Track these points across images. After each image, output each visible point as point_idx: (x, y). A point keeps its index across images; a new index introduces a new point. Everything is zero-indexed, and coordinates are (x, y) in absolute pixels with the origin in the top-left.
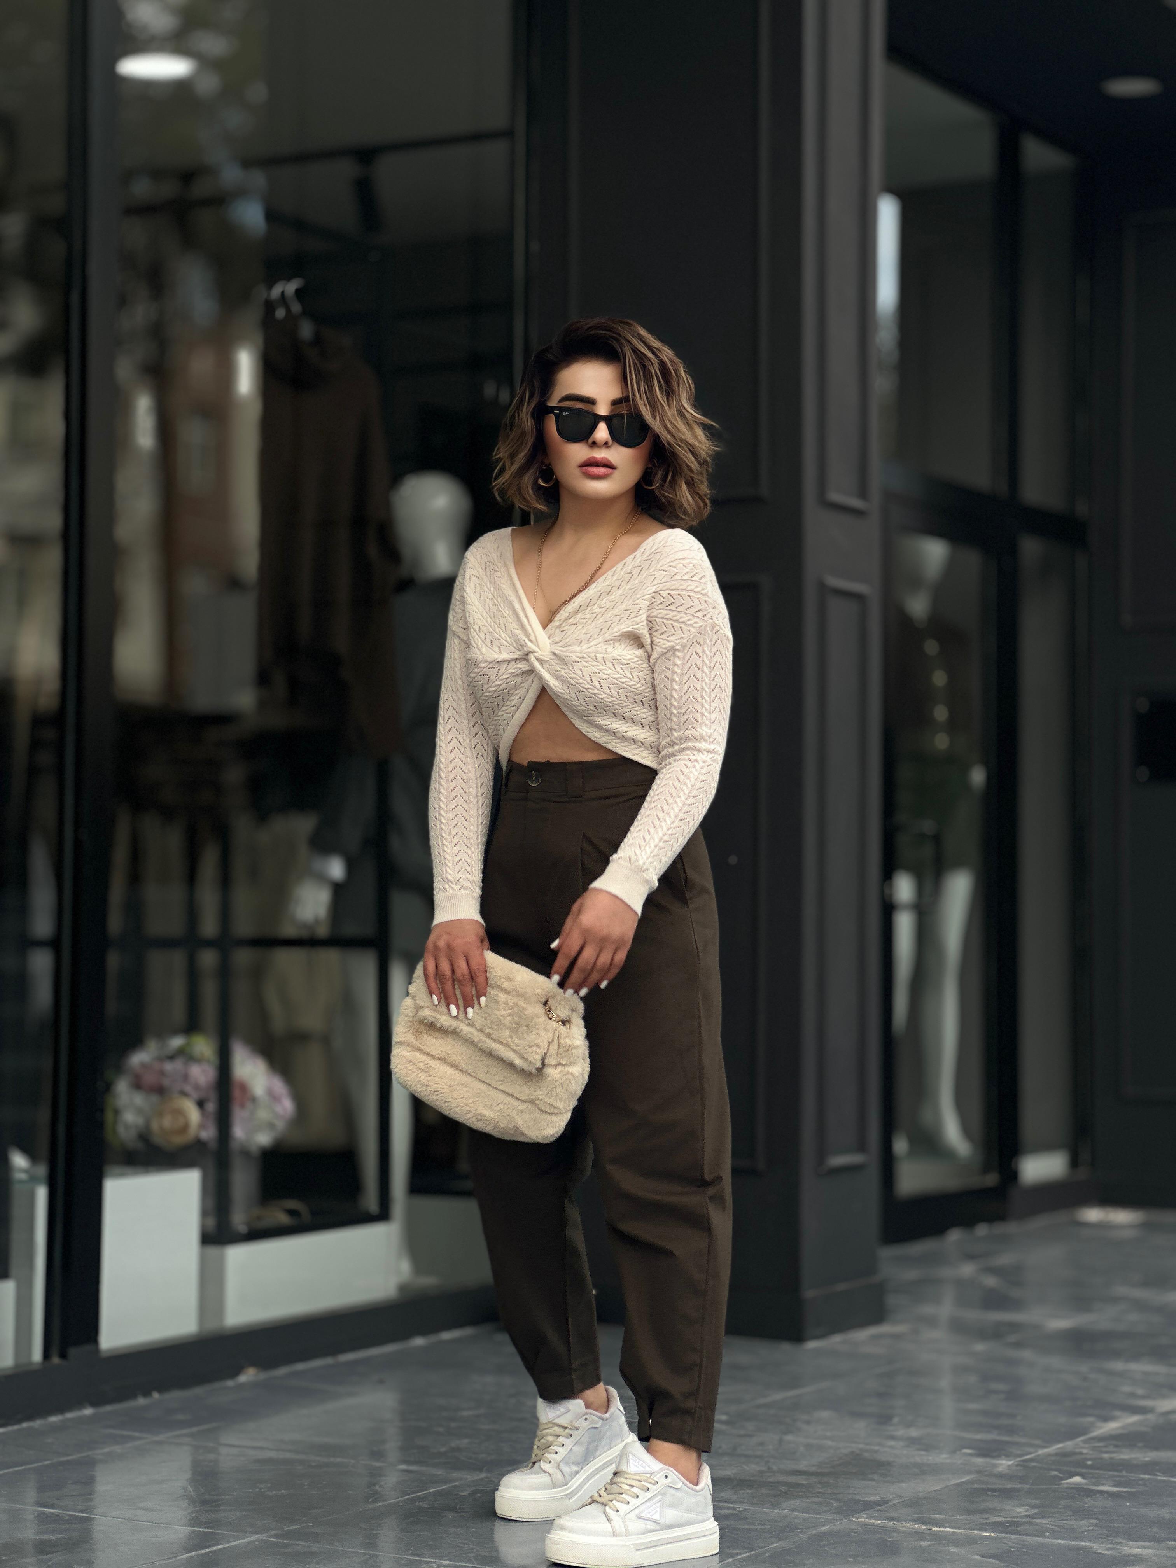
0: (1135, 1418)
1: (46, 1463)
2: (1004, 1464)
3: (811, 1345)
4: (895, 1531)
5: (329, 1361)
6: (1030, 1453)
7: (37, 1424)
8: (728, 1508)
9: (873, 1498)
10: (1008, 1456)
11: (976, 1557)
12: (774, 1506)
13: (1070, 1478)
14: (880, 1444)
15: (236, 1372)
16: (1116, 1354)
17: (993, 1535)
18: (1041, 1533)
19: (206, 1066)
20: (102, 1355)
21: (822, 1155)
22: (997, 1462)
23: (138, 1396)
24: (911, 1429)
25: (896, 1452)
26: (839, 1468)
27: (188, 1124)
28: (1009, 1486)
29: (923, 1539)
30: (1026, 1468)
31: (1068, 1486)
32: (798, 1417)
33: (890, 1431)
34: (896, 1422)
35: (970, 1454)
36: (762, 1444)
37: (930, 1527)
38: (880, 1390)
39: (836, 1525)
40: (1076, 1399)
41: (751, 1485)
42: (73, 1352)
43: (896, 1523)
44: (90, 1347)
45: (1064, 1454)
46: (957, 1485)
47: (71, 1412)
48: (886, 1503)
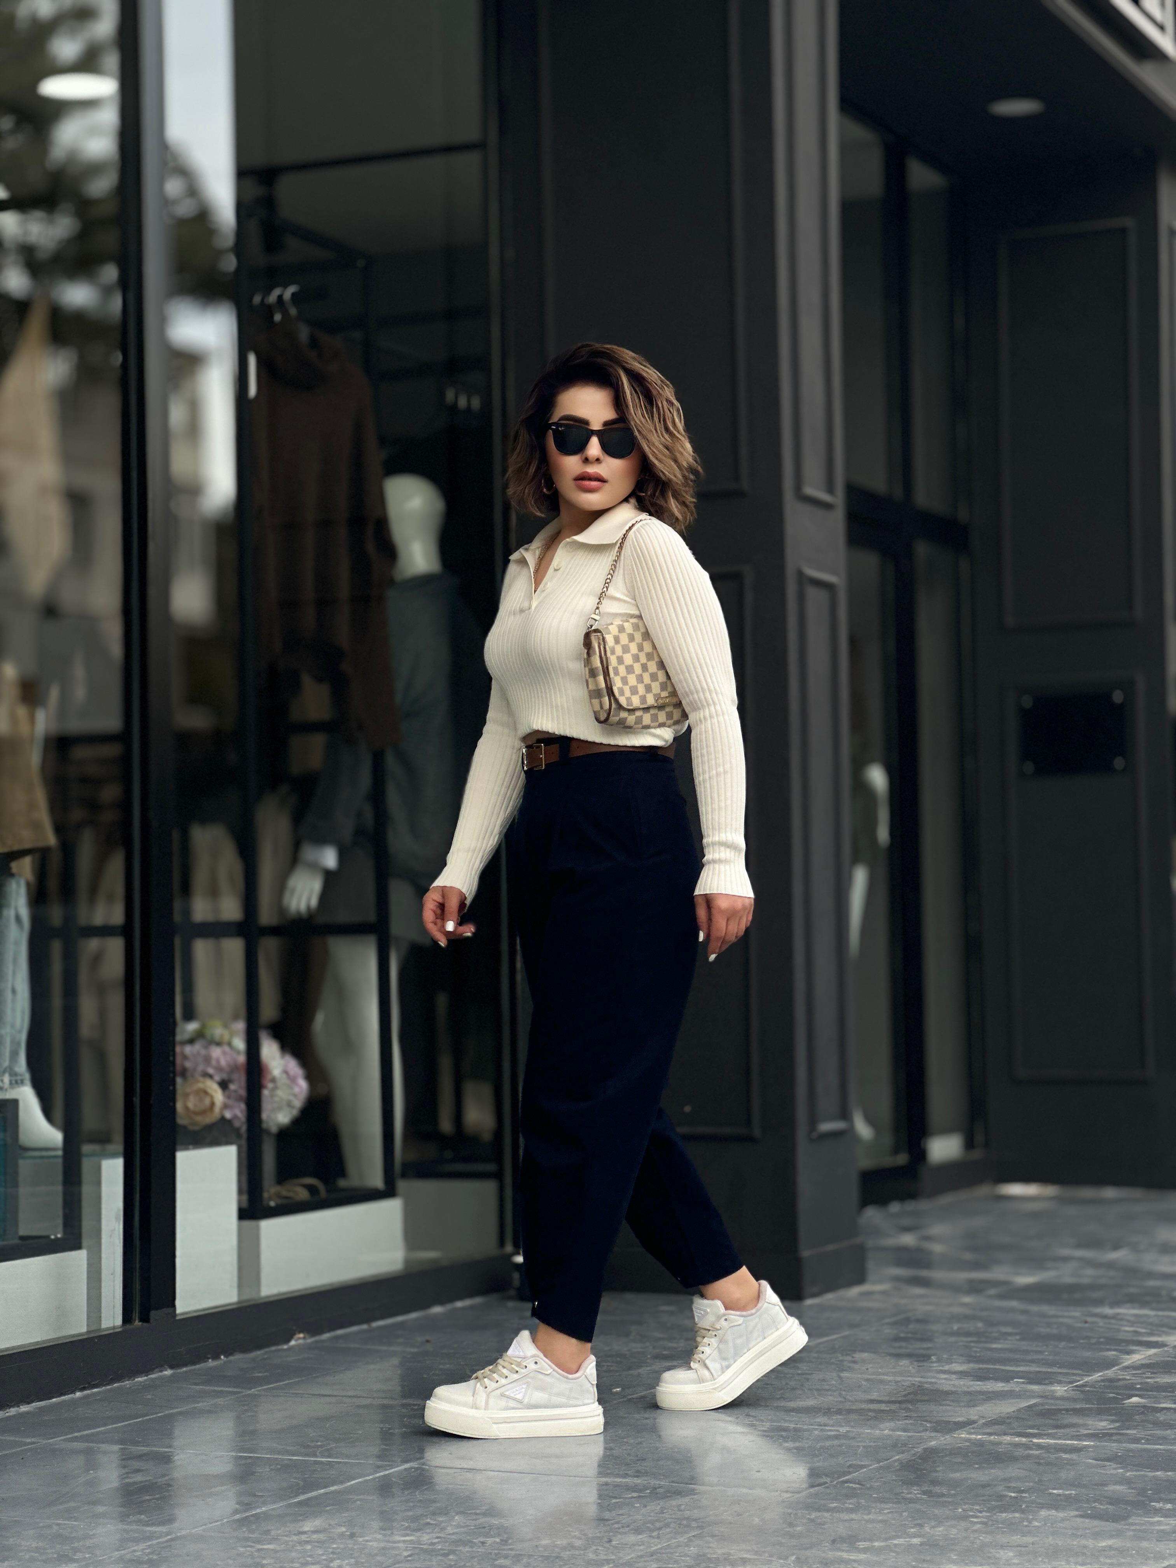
0: (1153, 1351)
1: (159, 1415)
2: (1060, 1390)
3: (809, 1302)
4: (1001, 1443)
5: (365, 1327)
6: (1079, 1381)
7: (127, 1383)
8: (831, 1430)
9: (961, 1419)
10: (1060, 1382)
11: (1090, 1461)
12: (872, 1428)
13: (1129, 1399)
14: (934, 1378)
15: (286, 1337)
16: (1100, 1302)
17: (1092, 1443)
18: (1137, 1440)
19: (226, 1048)
20: (178, 1318)
21: (813, 1122)
22: (1053, 1388)
23: (209, 1358)
24: (954, 1365)
25: (952, 1382)
26: (910, 1397)
27: (213, 1104)
28: (1078, 1407)
29: (1031, 1449)
30: (1082, 1392)
31: (1132, 1405)
32: (841, 1358)
33: (935, 1367)
34: (934, 1360)
35: (1023, 1383)
36: (824, 1380)
37: (1031, 1440)
38: (902, 1335)
39: (941, 1441)
40: (1088, 1338)
41: (839, 1412)
42: (153, 1314)
43: (996, 1437)
44: (169, 1310)
45: (1111, 1380)
46: (1029, 1407)
47: (153, 1374)
48: (974, 1422)
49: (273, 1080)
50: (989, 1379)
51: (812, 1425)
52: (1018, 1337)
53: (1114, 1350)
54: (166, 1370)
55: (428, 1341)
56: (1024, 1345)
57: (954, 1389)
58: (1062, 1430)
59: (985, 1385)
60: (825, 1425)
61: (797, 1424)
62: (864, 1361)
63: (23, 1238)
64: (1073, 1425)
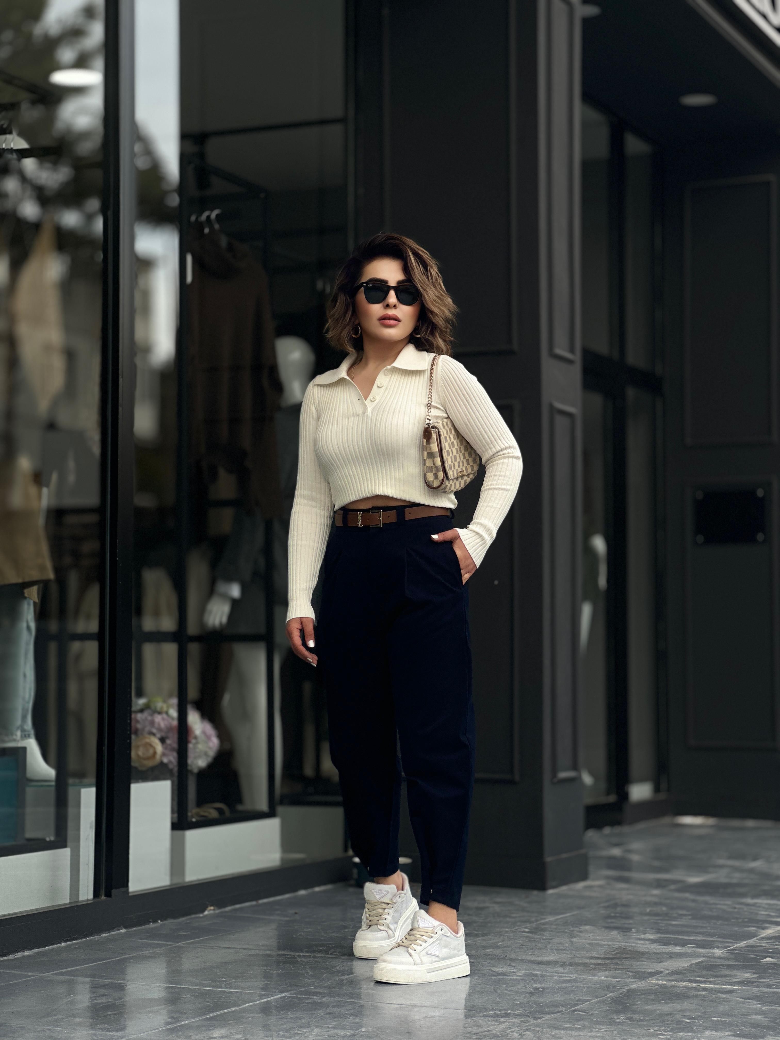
1: (118, 958)
2: (718, 952)
3: (550, 892)
4: (679, 987)
5: (254, 903)
6: (731, 947)
7: (96, 937)
8: (565, 976)
9: (652, 970)
10: (718, 947)
11: (739, 999)
12: (594, 975)
13: (764, 959)
14: (634, 943)
15: (202, 909)
16: (743, 895)
17: (740, 988)
18: (770, 986)
19: (165, 716)
20: (130, 895)
21: (554, 772)
22: (713, 951)
23: (150, 922)
24: (647, 935)
25: (646, 946)
26: (618, 956)
27: (155, 753)
28: (730, 963)
29: (699, 990)
30: (733, 954)
31: (766, 963)
32: (572, 929)
33: (634, 936)
34: (634, 931)
35: (693, 947)
36: (560, 943)
37: (699, 985)
38: (613, 915)
39: (639, 984)
40: (737, 918)
41: (571, 964)
42: (114, 892)
43: (676, 983)
44: (125, 889)
45: (752, 946)
46: (697, 963)
47: (113, 931)
48: (661, 973)
49: (196, 738)
50: (670, 944)
51: (553, 973)
52: (690, 917)
53: (754, 927)
54: (122, 929)
55: (296, 913)
56: (694, 922)
57: (647, 951)
58: (719, 979)
59: (668, 948)
60: (562, 973)
61: (542, 972)
62: (586, 931)
63: (29, 840)
64: (726, 976)
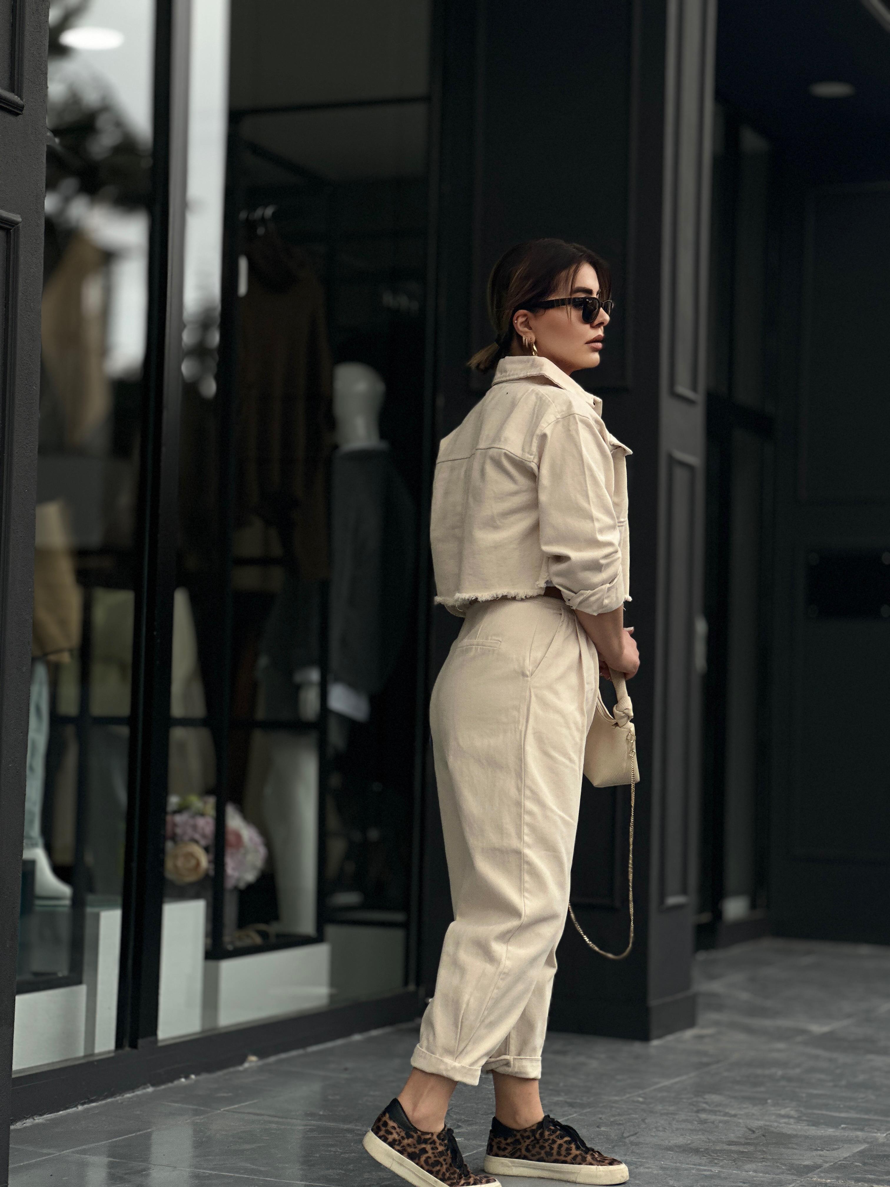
2: (880, 1136)
3: (655, 1043)
5: (300, 1052)
7: (118, 1098)
8: (705, 1170)
15: (242, 1060)
20: (160, 1044)
21: (662, 897)
22: (875, 1135)
23: (182, 1077)
24: (788, 1109)
25: (791, 1126)
32: (695, 1099)
33: (773, 1110)
34: (771, 1104)
35: (849, 1129)
36: (686, 1120)
38: (739, 1079)
39: (798, 1184)
41: (707, 1152)
42: (141, 1042)
43: (840, 1182)
44: (151, 1039)
46: (860, 1152)
47: (138, 1091)
48: (820, 1166)
50: (820, 1124)
54: (148, 1088)
55: (355, 1068)
56: (839, 1092)
59: (818, 1130)
60: (700, 1165)
61: (676, 1163)
62: (713, 1102)
63: (36, 974)
